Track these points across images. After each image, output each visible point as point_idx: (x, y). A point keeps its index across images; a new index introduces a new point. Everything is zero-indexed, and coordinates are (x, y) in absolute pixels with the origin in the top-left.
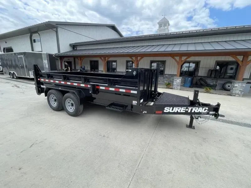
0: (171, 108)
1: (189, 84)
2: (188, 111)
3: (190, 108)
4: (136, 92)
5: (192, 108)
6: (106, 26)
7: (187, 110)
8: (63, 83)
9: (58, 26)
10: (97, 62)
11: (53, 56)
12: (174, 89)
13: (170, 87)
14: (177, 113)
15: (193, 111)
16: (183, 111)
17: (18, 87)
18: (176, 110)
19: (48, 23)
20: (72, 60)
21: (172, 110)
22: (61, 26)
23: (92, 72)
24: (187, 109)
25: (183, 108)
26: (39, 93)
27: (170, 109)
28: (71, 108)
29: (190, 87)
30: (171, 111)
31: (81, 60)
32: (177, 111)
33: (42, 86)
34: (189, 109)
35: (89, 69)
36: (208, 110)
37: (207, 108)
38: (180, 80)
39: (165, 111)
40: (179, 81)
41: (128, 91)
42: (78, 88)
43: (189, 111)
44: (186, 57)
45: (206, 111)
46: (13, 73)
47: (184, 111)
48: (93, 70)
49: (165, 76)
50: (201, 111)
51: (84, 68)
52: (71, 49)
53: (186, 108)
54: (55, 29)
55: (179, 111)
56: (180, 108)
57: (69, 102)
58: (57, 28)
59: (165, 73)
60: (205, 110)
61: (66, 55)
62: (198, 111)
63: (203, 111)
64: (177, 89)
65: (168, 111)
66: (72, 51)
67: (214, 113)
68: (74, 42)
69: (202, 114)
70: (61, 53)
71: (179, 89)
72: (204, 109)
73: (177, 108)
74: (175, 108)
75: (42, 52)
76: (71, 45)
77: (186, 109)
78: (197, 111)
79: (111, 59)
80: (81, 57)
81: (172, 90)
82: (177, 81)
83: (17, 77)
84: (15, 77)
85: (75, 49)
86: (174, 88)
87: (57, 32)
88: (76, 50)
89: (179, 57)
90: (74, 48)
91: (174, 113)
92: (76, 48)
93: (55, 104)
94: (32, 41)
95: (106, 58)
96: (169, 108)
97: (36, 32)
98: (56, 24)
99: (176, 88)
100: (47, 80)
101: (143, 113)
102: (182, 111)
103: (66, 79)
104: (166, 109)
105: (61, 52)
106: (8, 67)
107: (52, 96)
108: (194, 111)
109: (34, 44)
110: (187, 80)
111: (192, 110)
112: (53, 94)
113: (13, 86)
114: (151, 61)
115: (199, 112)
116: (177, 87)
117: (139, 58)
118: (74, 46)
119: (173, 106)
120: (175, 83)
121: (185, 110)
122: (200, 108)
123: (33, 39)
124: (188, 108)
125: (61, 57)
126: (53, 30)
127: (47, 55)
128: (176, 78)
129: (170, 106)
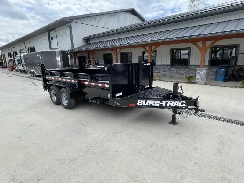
0: (144, 101)
1: (223, 77)
3: (165, 102)
4: (108, 86)
5: (167, 101)
6: (124, 11)
7: (162, 103)
8: (60, 79)
9: (71, 21)
11: (66, 52)
12: (197, 83)
13: (192, 82)
14: (151, 106)
15: (168, 105)
16: (157, 104)
17: (35, 85)
18: (149, 103)
19: (62, 20)
21: (146, 103)
22: (75, 21)
24: (161, 102)
25: (156, 101)
26: (45, 89)
27: (143, 102)
28: (66, 102)
29: (224, 81)
30: (144, 104)
31: (93, 54)
32: (151, 104)
34: (163, 102)
35: (103, 63)
36: (186, 104)
37: (185, 102)
38: (205, 71)
39: (138, 104)
40: (203, 73)
41: (103, 85)
42: (71, 84)
43: (164, 105)
44: (212, 41)
45: (184, 105)
46: (34, 71)
47: (159, 105)
49: (190, 67)
50: (177, 105)
51: (98, 62)
52: (85, 43)
53: (160, 101)
54: (69, 25)
55: (153, 105)
56: (154, 101)
57: (65, 96)
58: (70, 23)
59: (191, 64)
60: (182, 104)
61: (78, 50)
62: (174, 105)
63: (180, 105)
64: (201, 84)
65: (141, 104)
66: (85, 45)
67: (193, 107)
68: (86, 35)
69: (179, 108)
70: (74, 49)
71: (204, 83)
72: (181, 103)
73: (150, 101)
74: (148, 101)
75: (58, 48)
76: (84, 39)
77: (160, 102)
78: (173, 104)
79: (124, 51)
81: (194, 85)
82: (201, 73)
83: (36, 75)
84: (35, 76)
85: (89, 42)
86: (196, 82)
87: (70, 27)
88: (90, 43)
89: (201, 42)
90: (87, 42)
91: (148, 106)
92: (90, 41)
93: (55, 99)
94: (51, 39)
95: (118, 50)
96: (142, 101)
97: (53, 30)
98: (69, 20)
99: (199, 82)
100: (50, 78)
102: (156, 105)
103: (62, 76)
104: (139, 102)
105: (75, 47)
106: (30, 66)
107: (53, 91)
108: (170, 105)
109: (51, 41)
110: (220, 72)
111: (167, 103)
112: (53, 89)
113: (31, 84)
114: (171, 49)
116: (200, 81)
117: (153, 48)
118: (87, 40)
119: (146, 99)
120: (197, 76)
121: (159, 103)
122: (176, 102)
123: (51, 36)
124: (162, 101)
125: (74, 53)
126: (67, 26)
127: (60, 52)
128: (199, 70)
129: (143, 99)
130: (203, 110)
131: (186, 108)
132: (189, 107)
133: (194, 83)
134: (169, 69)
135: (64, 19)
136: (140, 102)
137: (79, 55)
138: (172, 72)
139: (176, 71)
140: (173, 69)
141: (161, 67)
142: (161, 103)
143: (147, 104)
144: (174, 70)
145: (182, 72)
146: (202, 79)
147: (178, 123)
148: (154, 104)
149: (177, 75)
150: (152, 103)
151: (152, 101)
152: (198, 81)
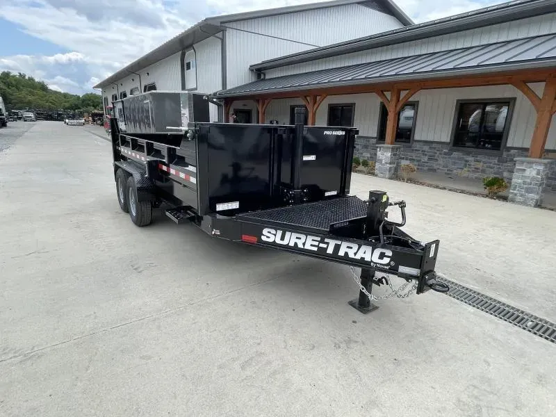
0: (280, 233)
2: (326, 249)
3: (332, 243)
4: (194, 180)
5: (339, 242)
7: (325, 246)
9: (227, 25)
11: (204, 98)
12: (513, 201)
13: (500, 194)
14: (295, 249)
15: (341, 253)
16: (312, 245)
18: (291, 239)
19: (206, 23)
20: (251, 105)
21: (282, 238)
22: (234, 25)
24: (322, 241)
25: (310, 238)
27: (275, 235)
28: (134, 209)
30: (278, 241)
31: (264, 104)
32: (296, 244)
34: (328, 243)
36: (392, 258)
37: (389, 253)
38: (541, 168)
39: (264, 238)
40: (534, 173)
41: (187, 177)
43: (330, 251)
45: (386, 261)
47: (315, 249)
49: (505, 154)
50: (368, 258)
52: (253, 79)
53: (319, 239)
54: (219, 34)
55: (300, 245)
56: (303, 237)
58: (224, 31)
59: (509, 145)
60: (382, 256)
61: (238, 93)
62: (358, 257)
63: (376, 259)
64: (524, 203)
65: (271, 240)
66: (253, 83)
67: (414, 271)
68: (258, 60)
69: (372, 268)
70: (229, 90)
71: (533, 203)
72: (378, 252)
73: (295, 235)
74: (288, 234)
75: (196, 89)
76: (252, 68)
77: (320, 242)
78: (355, 254)
80: (265, 98)
81: (504, 203)
82: (527, 173)
85: (262, 77)
86: (511, 196)
87: (223, 40)
88: (264, 79)
89: (543, 84)
90: (259, 76)
91: (287, 248)
92: (265, 75)
94: (185, 66)
96: (273, 231)
97: (190, 46)
98: (221, 23)
99: (519, 198)
101: (213, 233)
102: (308, 247)
104: (265, 231)
105: (229, 87)
108: (346, 253)
109: (187, 72)
111: (337, 248)
114: (458, 100)
115: (362, 259)
116: (522, 195)
118: (259, 71)
119: (284, 228)
120: (517, 180)
121: (317, 243)
122: (364, 248)
123: (186, 61)
124: (326, 240)
126: (216, 37)
127: (189, 98)
128: (522, 162)
129: (276, 227)
130: (443, 286)
131: (393, 270)
132: (402, 269)
133: (505, 199)
134: (445, 154)
135: (209, 22)
136: (269, 235)
137: (238, 105)
138: (454, 163)
139: (467, 161)
140: (455, 154)
141: (426, 148)
142: (321, 245)
143: (285, 242)
144: (460, 159)
145: (480, 165)
146: (529, 191)
147: (376, 308)
148: (304, 244)
149: (465, 173)
150: (297, 241)
151: (299, 235)
152: (516, 195)
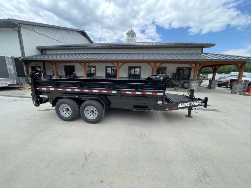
3: (192, 103)
4: (161, 94)
8: (77, 90)
9: (21, 25)
10: (73, 67)
11: (20, 60)
15: (194, 105)
16: (189, 105)
18: (185, 105)
21: (183, 105)
23: (68, 78)
24: (191, 103)
25: (188, 103)
28: (91, 116)
30: (182, 106)
31: (56, 65)
33: (41, 96)
35: (64, 74)
37: (201, 101)
39: (179, 107)
41: (155, 94)
42: (99, 95)
43: (192, 105)
44: (160, 64)
48: (68, 75)
52: (40, 53)
53: (190, 103)
54: (16, 28)
55: (187, 106)
56: (187, 103)
57: (89, 109)
58: (19, 27)
59: (141, 77)
60: (200, 102)
63: (199, 104)
66: (40, 55)
67: (204, 104)
68: (41, 45)
69: (198, 106)
70: (26, 57)
73: (185, 103)
76: (38, 48)
78: (196, 104)
80: (56, 63)
85: (44, 52)
87: (19, 32)
88: (45, 54)
89: (154, 64)
90: (42, 52)
91: (184, 108)
92: (46, 52)
93: (66, 114)
95: (87, 64)
96: (181, 104)
98: (19, 23)
100: (52, 89)
101: (166, 110)
104: (179, 105)
111: (193, 103)
112: (65, 103)
117: (120, 64)
118: (42, 50)
119: (183, 102)
125: (27, 62)
126: (14, 29)
127: (12, 59)
131: (201, 105)
135: (9, 21)
137: (33, 64)
